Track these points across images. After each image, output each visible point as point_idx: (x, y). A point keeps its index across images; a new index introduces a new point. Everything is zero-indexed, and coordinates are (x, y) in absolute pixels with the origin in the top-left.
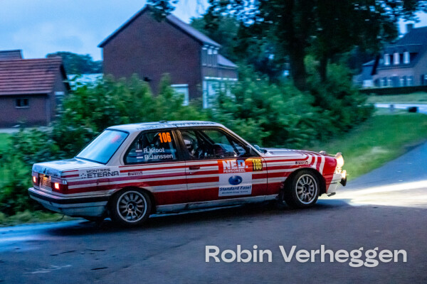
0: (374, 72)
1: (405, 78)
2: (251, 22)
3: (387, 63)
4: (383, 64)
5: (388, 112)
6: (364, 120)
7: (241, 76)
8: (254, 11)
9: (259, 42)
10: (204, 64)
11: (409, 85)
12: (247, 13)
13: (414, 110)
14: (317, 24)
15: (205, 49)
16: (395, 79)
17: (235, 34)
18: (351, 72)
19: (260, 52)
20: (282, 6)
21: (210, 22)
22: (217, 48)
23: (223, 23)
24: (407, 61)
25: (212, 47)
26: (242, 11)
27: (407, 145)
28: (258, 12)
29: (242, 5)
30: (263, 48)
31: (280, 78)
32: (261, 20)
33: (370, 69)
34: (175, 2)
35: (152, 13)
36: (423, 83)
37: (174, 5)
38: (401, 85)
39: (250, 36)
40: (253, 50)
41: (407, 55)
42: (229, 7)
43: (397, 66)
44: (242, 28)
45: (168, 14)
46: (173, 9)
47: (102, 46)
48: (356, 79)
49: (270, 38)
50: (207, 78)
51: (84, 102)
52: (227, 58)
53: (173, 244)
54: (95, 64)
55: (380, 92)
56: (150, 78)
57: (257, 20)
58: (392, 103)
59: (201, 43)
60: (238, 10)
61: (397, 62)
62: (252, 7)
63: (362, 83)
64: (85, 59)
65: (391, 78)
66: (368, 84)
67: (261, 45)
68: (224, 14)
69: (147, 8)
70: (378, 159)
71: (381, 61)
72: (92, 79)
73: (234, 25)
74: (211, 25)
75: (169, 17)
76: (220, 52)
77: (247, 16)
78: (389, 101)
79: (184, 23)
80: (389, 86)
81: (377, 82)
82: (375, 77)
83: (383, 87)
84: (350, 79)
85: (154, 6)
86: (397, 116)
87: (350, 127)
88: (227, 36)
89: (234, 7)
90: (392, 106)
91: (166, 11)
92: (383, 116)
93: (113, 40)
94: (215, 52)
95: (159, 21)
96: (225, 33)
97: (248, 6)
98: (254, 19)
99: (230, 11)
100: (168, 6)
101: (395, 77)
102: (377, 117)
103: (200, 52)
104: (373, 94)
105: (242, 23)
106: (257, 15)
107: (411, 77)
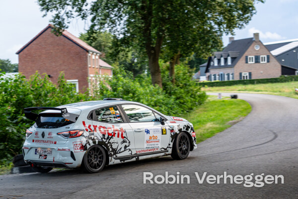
0: (207, 71)
1: (228, 75)
2: (122, 36)
3: (216, 64)
4: (214, 65)
5: (217, 99)
6: (200, 104)
7: (115, 73)
8: (124, 28)
9: (127, 49)
10: (89, 66)
11: (231, 79)
12: (118, 30)
13: (235, 97)
14: (167, 37)
15: (90, 55)
16: (222, 76)
17: (110, 45)
18: (190, 70)
19: (127, 57)
20: (143, 25)
21: (91, 36)
22: (98, 55)
23: (101, 37)
24: (229, 63)
25: (95, 54)
26: (115, 28)
27: (231, 122)
28: (126, 29)
29: (115, 24)
30: (130, 54)
31: (142, 75)
32: (129, 35)
33: (204, 69)
34: (69, 23)
35: (53, 30)
36: (241, 78)
37: (68, 25)
38: (226, 80)
39: (121, 46)
40: (123, 55)
41: (229, 59)
42: (106, 25)
43: (223, 66)
44: (116, 41)
45: (64, 31)
46: (67, 28)
47: (18, 53)
48: (194, 75)
49: (134, 47)
50: (92, 75)
51: (6, 92)
52: (105, 61)
53: (71, 191)
54: (13, 66)
55: (212, 85)
56: (52, 76)
57: (126, 35)
58: (220, 92)
59: (87, 51)
60: (112, 28)
61: (222, 63)
62: (122, 26)
63: (199, 78)
64: (6, 62)
65: (219, 75)
66: (203, 79)
67: (128, 52)
68: (102, 31)
69: (49, 27)
70: (211, 131)
71: (212, 63)
72: (11, 76)
73: (110, 38)
74: (92, 38)
75: (64, 33)
76: (100, 57)
77: (118, 32)
78: (218, 90)
79: (75, 37)
80: (217, 81)
81: (209, 78)
82: (208, 74)
83: (213, 81)
84: (191, 76)
85: (54, 25)
86: (223, 101)
87: (191, 109)
88: (105, 46)
89: (110, 25)
90: (220, 94)
91: (63, 29)
92: (214, 101)
93: (26, 49)
94: (97, 57)
95: (57, 36)
96: (103, 43)
97: (119, 25)
98: (124, 34)
99: (107, 28)
100: (64, 25)
101: (221, 74)
102: (210, 102)
103: (87, 57)
104: (206, 86)
105: (115, 37)
106: (126, 31)
107: (232, 74)
